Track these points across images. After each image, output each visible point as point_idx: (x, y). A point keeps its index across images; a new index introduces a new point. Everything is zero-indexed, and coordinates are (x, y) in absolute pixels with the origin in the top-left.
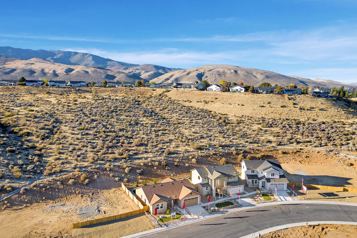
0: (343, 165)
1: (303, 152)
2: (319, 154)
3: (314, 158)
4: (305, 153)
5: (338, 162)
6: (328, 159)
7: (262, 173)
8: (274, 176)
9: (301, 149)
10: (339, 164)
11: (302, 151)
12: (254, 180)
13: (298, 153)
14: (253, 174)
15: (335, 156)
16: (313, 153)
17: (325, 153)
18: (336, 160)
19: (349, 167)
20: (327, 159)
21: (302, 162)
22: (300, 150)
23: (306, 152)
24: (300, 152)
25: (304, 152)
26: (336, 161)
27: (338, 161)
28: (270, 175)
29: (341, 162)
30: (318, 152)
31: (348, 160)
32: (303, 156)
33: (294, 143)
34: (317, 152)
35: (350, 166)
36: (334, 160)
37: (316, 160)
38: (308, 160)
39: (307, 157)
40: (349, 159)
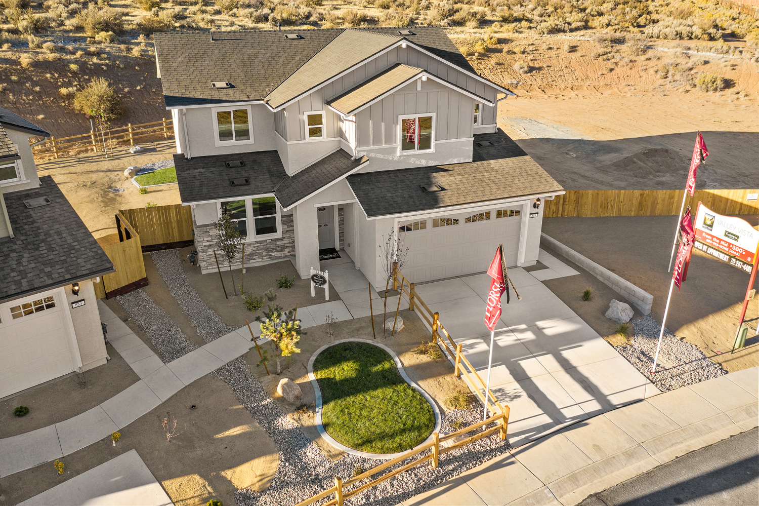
0: (688, 88)
1: (515, 53)
2: (578, 54)
3: (561, 73)
4: (519, 55)
5: (662, 81)
6: (619, 70)
7: (315, 132)
8: (425, 143)
9: (500, 41)
10: (668, 86)
11: (505, 48)
12: (248, 201)
13: (493, 55)
14: (234, 146)
15: (643, 58)
16: (552, 53)
17: (601, 50)
18: (651, 71)
19: (718, 94)
20: (612, 70)
21: (515, 91)
22: (499, 46)
23: (523, 53)
24: (500, 51)
25: (516, 50)
26: (652, 78)
27: (660, 74)
28: (389, 139)
29: (677, 77)
30: (573, 49)
31: (702, 68)
32: (516, 66)
33: (468, 24)
34: (566, 47)
35: (722, 90)
36: (642, 74)
37: (570, 78)
38: (537, 79)
39: (531, 69)
40: (706, 62)
